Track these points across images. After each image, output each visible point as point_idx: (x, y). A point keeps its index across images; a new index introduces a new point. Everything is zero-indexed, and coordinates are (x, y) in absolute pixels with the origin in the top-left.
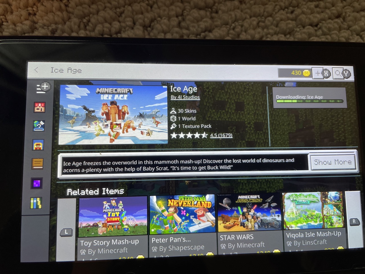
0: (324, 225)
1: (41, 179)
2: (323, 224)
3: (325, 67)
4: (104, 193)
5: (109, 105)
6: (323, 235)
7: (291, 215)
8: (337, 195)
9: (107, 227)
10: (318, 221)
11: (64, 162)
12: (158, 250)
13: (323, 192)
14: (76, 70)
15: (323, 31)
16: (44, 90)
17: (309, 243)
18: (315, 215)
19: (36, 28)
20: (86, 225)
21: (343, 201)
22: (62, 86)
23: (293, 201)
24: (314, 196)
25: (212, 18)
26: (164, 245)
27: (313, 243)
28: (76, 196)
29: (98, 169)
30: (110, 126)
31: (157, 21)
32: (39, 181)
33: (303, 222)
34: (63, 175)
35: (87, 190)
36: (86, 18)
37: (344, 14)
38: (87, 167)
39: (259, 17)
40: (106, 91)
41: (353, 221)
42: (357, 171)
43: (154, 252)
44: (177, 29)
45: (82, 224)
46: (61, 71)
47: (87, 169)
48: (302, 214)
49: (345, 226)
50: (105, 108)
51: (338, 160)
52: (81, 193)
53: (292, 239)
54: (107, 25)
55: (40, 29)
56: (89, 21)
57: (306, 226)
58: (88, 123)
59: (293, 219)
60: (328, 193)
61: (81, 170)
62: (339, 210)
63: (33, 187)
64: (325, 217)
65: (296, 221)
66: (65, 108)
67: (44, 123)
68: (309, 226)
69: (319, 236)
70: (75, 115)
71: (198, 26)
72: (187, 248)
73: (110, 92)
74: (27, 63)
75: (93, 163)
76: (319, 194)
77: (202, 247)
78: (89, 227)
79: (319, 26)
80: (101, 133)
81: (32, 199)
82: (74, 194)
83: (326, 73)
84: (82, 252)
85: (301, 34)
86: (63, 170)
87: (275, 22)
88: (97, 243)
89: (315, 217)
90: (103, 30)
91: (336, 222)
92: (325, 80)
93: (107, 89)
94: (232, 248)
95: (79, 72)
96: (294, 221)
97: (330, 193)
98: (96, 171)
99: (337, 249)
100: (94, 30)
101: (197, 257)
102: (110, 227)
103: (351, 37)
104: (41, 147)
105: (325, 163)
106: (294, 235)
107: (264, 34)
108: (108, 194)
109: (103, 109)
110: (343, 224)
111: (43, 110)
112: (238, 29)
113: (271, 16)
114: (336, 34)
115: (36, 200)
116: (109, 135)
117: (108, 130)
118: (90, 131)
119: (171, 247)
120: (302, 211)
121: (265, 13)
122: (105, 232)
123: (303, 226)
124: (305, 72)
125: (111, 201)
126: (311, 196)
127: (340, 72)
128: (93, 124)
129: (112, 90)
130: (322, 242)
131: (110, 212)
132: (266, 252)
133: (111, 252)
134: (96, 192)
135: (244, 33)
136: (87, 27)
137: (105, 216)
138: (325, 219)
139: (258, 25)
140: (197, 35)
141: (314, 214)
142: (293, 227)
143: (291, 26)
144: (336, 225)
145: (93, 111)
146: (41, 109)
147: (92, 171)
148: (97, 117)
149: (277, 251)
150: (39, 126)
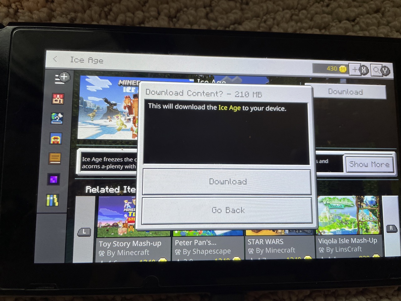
0: (359, 231)
1: (58, 175)
2: (358, 229)
3: (363, 63)
4: (125, 192)
5: (132, 98)
6: (358, 242)
7: (323, 220)
8: (374, 199)
9: (128, 228)
10: (352, 226)
11: (83, 158)
12: (181, 253)
13: (358, 195)
14: (97, 60)
15: (360, 26)
16: (63, 81)
17: (342, 249)
18: (349, 221)
19: (54, 16)
20: (105, 225)
21: (380, 205)
22: (82, 77)
23: (326, 204)
24: (348, 200)
25: (242, 10)
26: (188, 248)
27: (347, 250)
28: (96, 193)
29: (119, 165)
30: (133, 121)
31: (183, 12)
32: (56, 177)
33: (337, 227)
34: (81, 171)
35: (107, 188)
36: (108, 7)
37: (383, 9)
38: (107, 163)
39: (292, 10)
40: (129, 84)
41: (391, 228)
42: (395, 174)
43: (178, 256)
44: (204, 21)
45: (101, 223)
46: (82, 61)
47: (107, 166)
48: (335, 219)
49: (382, 232)
50: (127, 101)
51: (375, 163)
52: (100, 191)
53: (324, 246)
54: (129, 14)
55: (58, 17)
56: (111, 10)
57: (340, 231)
58: (109, 117)
59: (326, 224)
60: (364, 197)
61: (101, 166)
62: (375, 216)
63: (49, 183)
64: (360, 222)
65: (329, 226)
66: (84, 100)
67: (62, 116)
68: (342, 232)
69: (354, 242)
70: (96, 108)
71: (228, 18)
72: (213, 252)
73: (133, 84)
74: (46, 52)
75: (114, 160)
76: (354, 198)
77: (229, 251)
78: (109, 227)
79: (356, 21)
80: (123, 127)
81: (48, 196)
82: (93, 191)
83: (364, 70)
84: (101, 253)
85: (337, 29)
86: (82, 165)
87: (309, 16)
88: (117, 244)
89: (349, 223)
90: (126, 20)
91: (372, 228)
92: (363, 76)
93: (130, 81)
94: (261, 252)
95: (100, 62)
96: (327, 226)
97: (366, 197)
98: (117, 168)
99: (373, 257)
100: (115, 20)
101: (223, 262)
102: (130, 228)
103: (390, 34)
104: (59, 140)
105: (361, 165)
106: (327, 240)
107: (297, 28)
108: (130, 192)
109: (125, 103)
110: (379, 231)
111: (62, 102)
112: (270, 22)
113: (305, 8)
114: (374, 29)
115: (52, 197)
116: (132, 129)
117: (130, 125)
118: (111, 125)
119: (196, 251)
120: (335, 216)
121: (299, 5)
122: (125, 233)
123: (337, 232)
124: (341, 68)
125: (133, 200)
126: (345, 200)
127: (378, 69)
128: (114, 118)
129: (135, 83)
130: (357, 249)
131: (131, 211)
132: (296, 258)
133: (132, 254)
134: (117, 190)
135: (276, 27)
136: (109, 17)
137: (126, 216)
138: (360, 225)
139: (291, 19)
140: (226, 27)
141: (348, 219)
142: (326, 233)
143: (326, 20)
144: (372, 231)
145: (115, 105)
146: (60, 101)
147: (113, 167)
148: (118, 111)
149: (308, 257)
150: (57, 118)
